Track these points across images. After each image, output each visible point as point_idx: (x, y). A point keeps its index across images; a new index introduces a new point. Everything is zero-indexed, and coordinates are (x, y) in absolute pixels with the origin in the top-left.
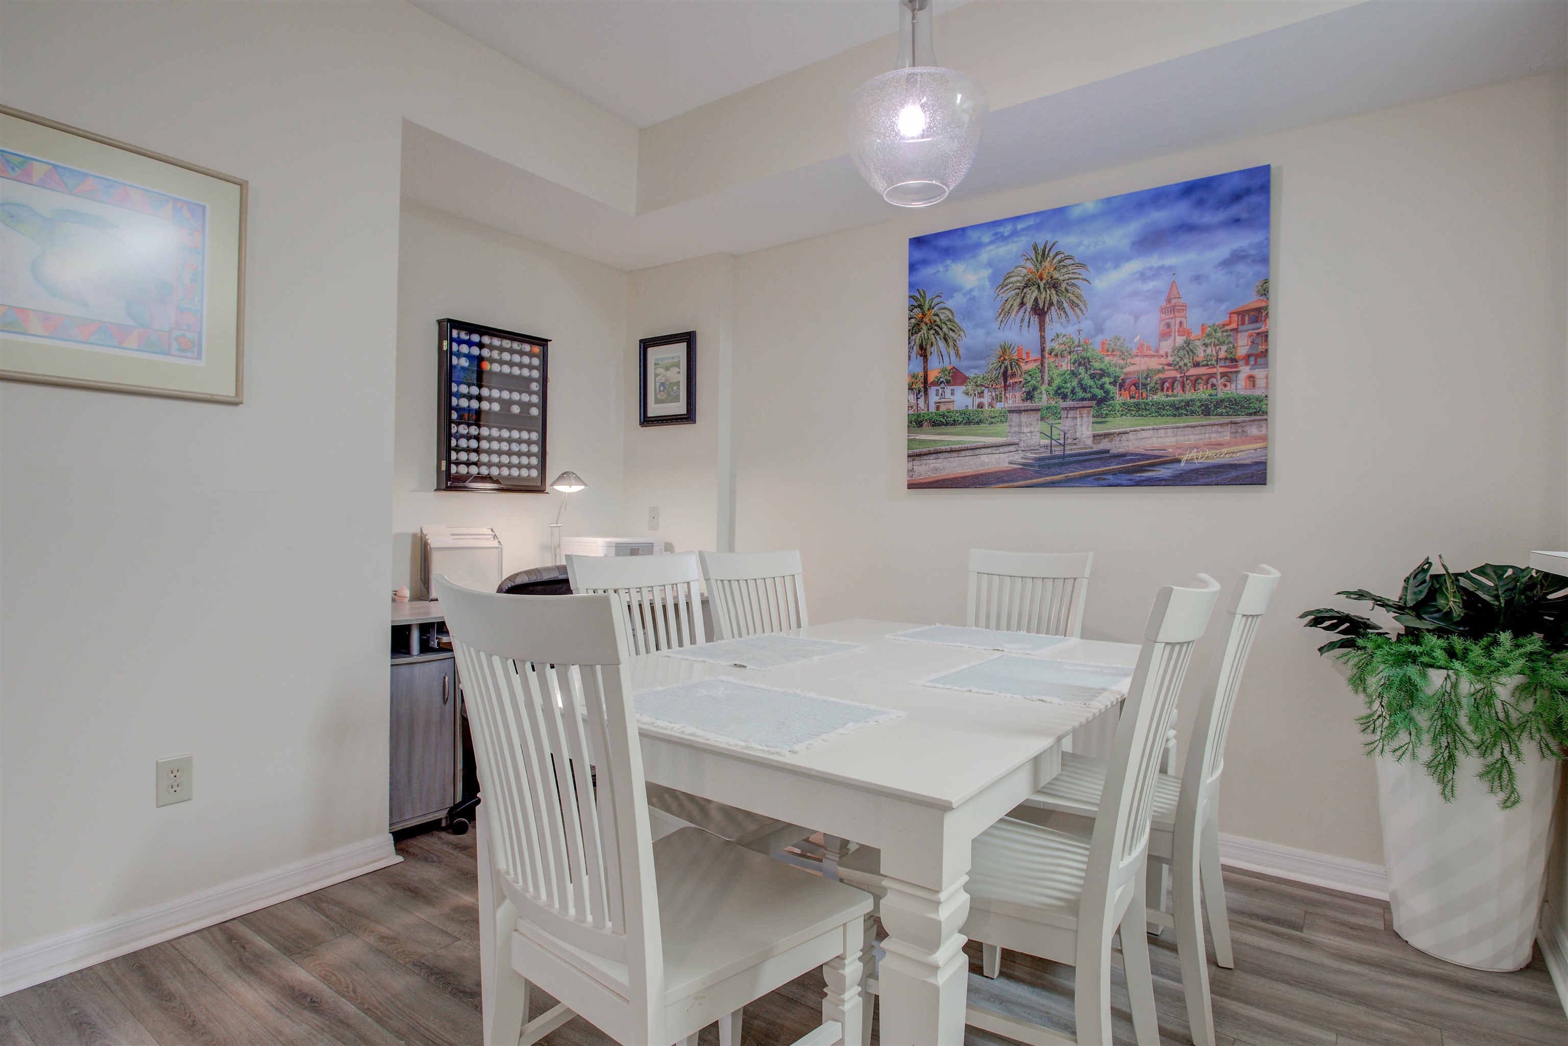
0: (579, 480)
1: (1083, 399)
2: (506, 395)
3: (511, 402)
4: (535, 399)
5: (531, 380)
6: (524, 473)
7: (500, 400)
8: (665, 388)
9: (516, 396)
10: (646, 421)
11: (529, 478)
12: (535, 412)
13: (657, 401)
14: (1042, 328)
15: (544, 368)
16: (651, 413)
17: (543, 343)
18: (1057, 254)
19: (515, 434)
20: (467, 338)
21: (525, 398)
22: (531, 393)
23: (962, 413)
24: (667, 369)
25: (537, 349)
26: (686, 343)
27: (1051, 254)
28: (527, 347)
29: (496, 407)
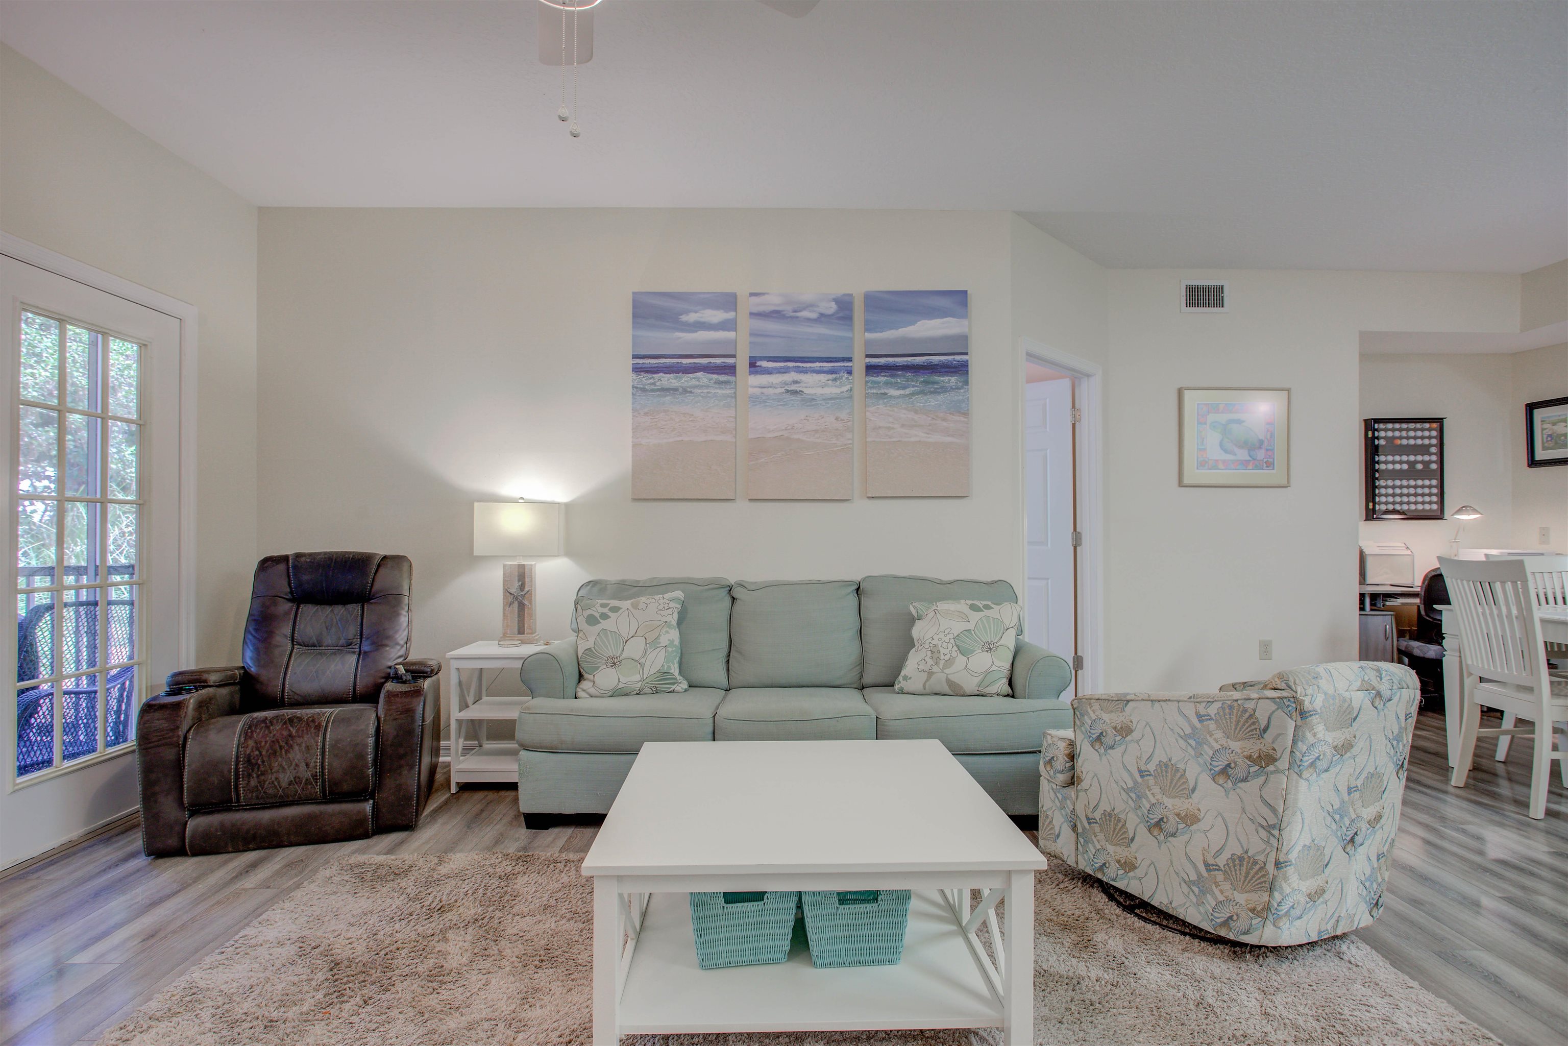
0: (1475, 511)
2: (1412, 458)
3: (1416, 462)
4: (1434, 458)
5: (1430, 445)
6: (1427, 507)
7: (1407, 462)
8: (1552, 439)
9: (1419, 458)
10: (1533, 463)
11: (1431, 510)
12: (1434, 466)
13: (1544, 448)
15: (1441, 437)
16: (1538, 458)
17: (1440, 421)
19: (1420, 482)
20: (1385, 427)
21: (1427, 458)
22: (1430, 454)
24: (1554, 424)
25: (1435, 425)
28: (1427, 425)
29: (1405, 467)
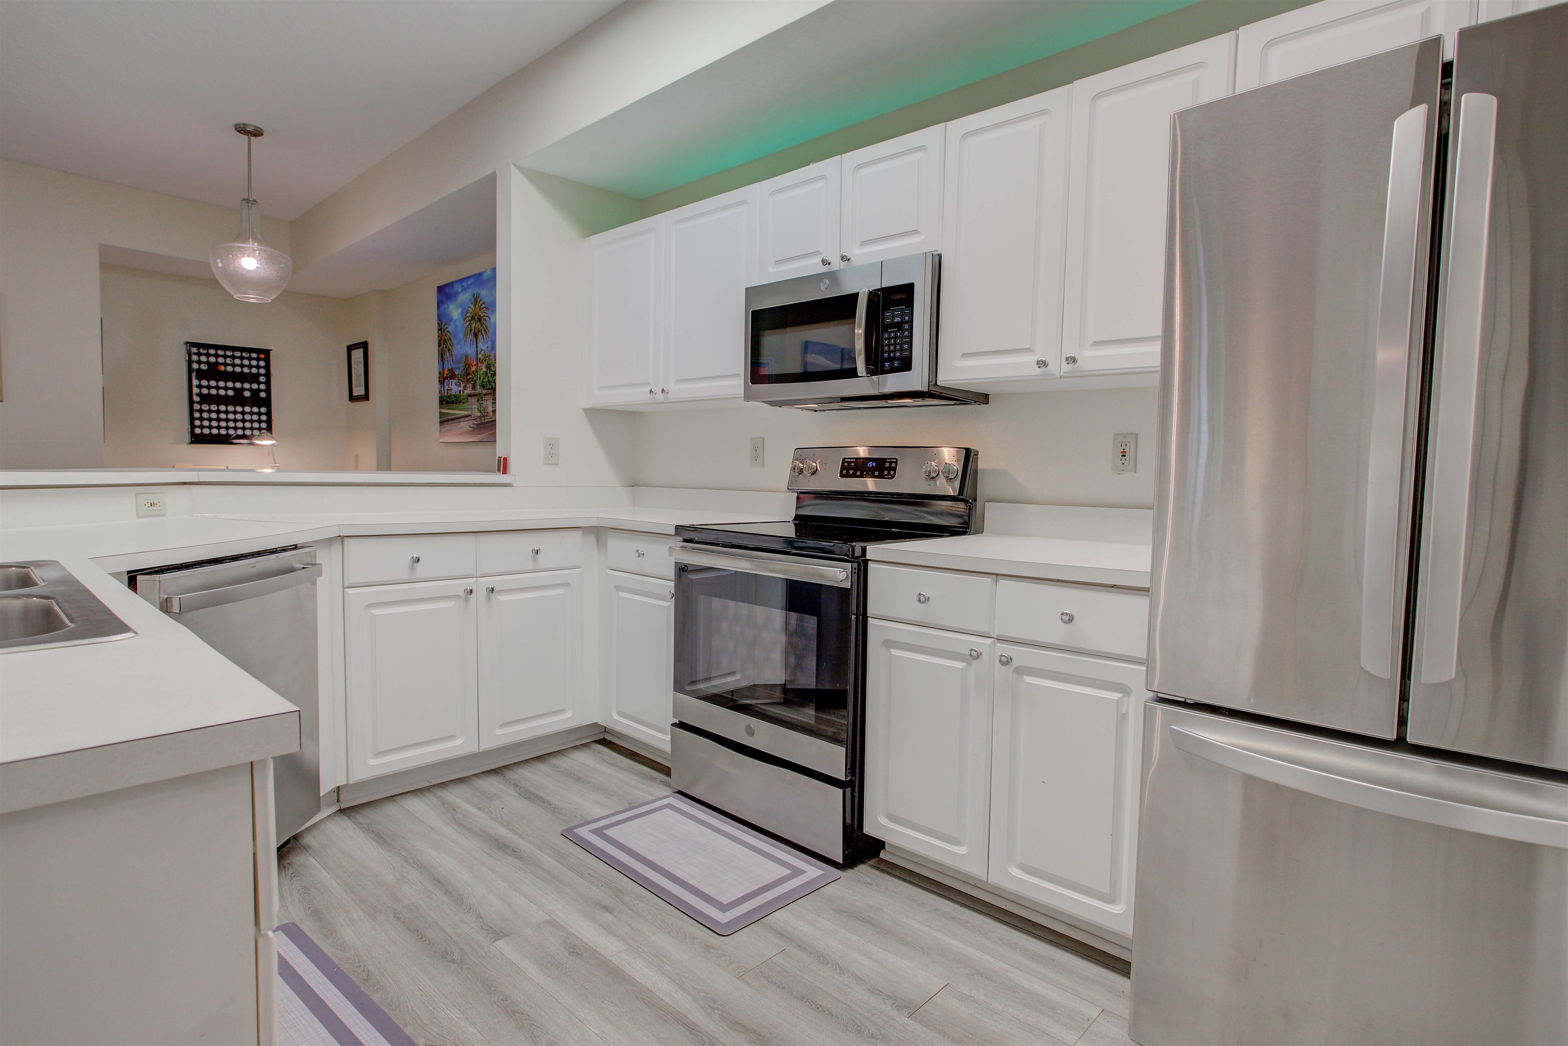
1: (489, 389)
2: (238, 385)
3: (243, 389)
4: (262, 387)
5: (259, 375)
7: (234, 389)
8: (357, 378)
9: (247, 386)
10: (352, 398)
12: (262, 395)
13: (355, 386)
14: (477, 347)
15: (267, 367)
16: (355, 394)
17: (267, 353)
18: (481, 300)
19: (248, 409)
20: (205, 352)
21: (255, 386)
22: (259, 383)
23: (455, 396)
24: (358, 365)
25: (261, 356)
26: (362, 349)
27: (479, 301)
28: (254, 355)
29: (231, 393)
